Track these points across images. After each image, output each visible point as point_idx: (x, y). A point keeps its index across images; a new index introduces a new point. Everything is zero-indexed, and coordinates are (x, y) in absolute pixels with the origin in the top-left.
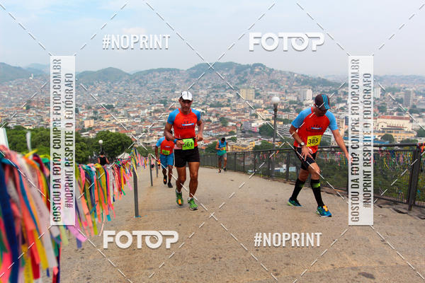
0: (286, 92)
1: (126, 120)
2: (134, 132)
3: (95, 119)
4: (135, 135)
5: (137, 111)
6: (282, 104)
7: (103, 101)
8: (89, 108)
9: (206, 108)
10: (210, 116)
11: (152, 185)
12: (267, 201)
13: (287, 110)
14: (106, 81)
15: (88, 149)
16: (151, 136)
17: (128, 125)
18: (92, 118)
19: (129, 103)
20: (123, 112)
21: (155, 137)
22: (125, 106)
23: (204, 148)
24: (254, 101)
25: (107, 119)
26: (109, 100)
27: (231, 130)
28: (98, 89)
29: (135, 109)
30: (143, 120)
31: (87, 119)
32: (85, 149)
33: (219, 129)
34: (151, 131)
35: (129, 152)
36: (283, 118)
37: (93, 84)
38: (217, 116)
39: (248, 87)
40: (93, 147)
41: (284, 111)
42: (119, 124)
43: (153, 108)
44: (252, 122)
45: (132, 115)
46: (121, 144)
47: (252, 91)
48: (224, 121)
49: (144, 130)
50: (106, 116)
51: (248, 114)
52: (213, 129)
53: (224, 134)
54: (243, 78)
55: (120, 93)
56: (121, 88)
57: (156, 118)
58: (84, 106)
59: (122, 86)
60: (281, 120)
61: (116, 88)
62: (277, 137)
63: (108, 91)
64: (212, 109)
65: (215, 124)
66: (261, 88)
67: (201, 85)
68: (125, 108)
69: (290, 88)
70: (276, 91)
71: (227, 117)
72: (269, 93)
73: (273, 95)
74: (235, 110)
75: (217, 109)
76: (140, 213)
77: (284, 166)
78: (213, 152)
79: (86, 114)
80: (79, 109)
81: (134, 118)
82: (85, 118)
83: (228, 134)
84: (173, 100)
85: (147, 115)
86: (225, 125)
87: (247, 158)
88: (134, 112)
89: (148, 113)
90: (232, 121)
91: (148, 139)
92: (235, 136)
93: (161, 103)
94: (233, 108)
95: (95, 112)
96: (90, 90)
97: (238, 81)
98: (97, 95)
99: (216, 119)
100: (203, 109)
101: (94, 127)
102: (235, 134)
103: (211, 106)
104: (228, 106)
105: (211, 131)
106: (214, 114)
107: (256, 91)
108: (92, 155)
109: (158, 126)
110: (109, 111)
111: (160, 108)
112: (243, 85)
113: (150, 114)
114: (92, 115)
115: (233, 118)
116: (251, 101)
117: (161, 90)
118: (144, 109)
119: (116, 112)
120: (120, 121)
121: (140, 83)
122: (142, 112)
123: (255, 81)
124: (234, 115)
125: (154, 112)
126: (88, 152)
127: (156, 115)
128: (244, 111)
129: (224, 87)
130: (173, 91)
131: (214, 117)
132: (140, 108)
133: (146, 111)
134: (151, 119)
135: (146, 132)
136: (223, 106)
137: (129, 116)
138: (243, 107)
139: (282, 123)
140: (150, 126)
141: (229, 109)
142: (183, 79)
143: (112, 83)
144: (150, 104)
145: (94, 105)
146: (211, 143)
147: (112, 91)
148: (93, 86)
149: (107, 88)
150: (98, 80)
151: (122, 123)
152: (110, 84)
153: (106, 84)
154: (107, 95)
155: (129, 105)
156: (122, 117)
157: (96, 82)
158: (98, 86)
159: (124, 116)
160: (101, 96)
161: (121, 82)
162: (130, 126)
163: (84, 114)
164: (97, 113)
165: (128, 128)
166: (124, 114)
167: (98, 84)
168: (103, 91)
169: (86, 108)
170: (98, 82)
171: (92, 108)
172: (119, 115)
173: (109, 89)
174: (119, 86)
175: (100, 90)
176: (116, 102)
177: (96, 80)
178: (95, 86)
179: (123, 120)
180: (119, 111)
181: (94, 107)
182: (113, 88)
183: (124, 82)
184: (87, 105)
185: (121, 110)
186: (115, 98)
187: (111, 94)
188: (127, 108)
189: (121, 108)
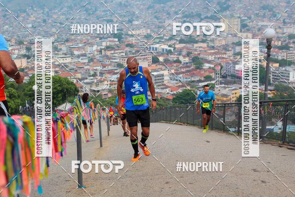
0: (284, 22)
1: (69, 60)
2: (79, 76)
3: (28, 57)
4: (81, 80)
5: (83, 48)
6: (278, 39)
7: (39, 34)
8: (20, 43)
9: (174, 44)
10: (180, 55)
11: (101, 146)
12: (255, 170)
13: (285, 47)
14: (42, 7)
15: (19, 97)
16: (101, 81)
17: (71, 66)
18: (24, 56)
19: (73, 37)
20: (64, 48)
21: (106, 83)
22: (67, 41)
23: (171, 98)
24: (239, 34)
27: (207, 74)
28: (32, 18)
29: (80, 45)
30: (91, 60)
31: (17, 58)
32: (15, 97)
33: (191, 73)
34: (101, 74)
35: (72, 102)
36: (280, 58)
37: (25, 11)
38: (188, 55)
39: (232, 16)
40: (26, 95)
41: (281, 48)
42: (59, 65)
43: (104, 44)
44: (236, 63)
45: (76, 53)
46: (62, 91)
47: (237, 22)
48: (198, 62)
49: (92, 73)
51: (230, 53)
52: (183, 73)
53: (197, 79)
54: (225, 3)
55: (61, 23)
56: (62, 17)
57: (108, 58)
58: (13, 41)
59: (63, 14)
60: (276, 61)
61: (55, 16)
62: (270, 84)
63: (45, 21)
64: (182, 45)
65: (186, 65)
66: (250, 18)
67: (169, 14)
68: (67, 44)
69: (290, 16)
70: (270, 21)
71: (201, 56)
72: (260, 23)
73: (266, 26)
74: (213, 48)
75: (189, 46)
76: (84, 183)
77: (280, 124)
78: (182, 103)
79: (16, 52)
81: (79, 56)
82: (15, 56)
83: (203, 79)
84: (130, 33)
85: (96, 53)
86: (199, 67)
87: (228, 112)
88: (79, 49)
89: (97, 51)
90: (209, 62)
91: (97, 85)
92: (213, 82)
93: (114, 37)
94: (211, 44)
95: (28, 49)
96: (21, 19)
97: (218, 8)
98: (30, 26)
99: (187, 60)
100: (170, 46)
101: (27, 68)
102: (214, 80)
103: (181, 41)
104: (203, 41)
105: (181, 75)
106: (184, 53)
107: (242, 21)
108: (23, 105)
109: (110, 68)
111: (112, 44)
112: (224, 14)
113: (100, 51)
114: (24, 52)
115: (211, 58)
116: (235, 36)
117: (115, 20)
118: (92, 45)
120: (61, 61)
121: (87, 10)
122: (89, 49)
123: (241, 8)
124: (212, 54)
125: (105, 50)
126: (19, 101)
127: (109, 53)
128: (226, 48)
129: (199, 15)
130: (130, 21)
131: (184, 57)
132: (88, 43)
133: (95, 48)
134: (101, 59)
135: (95, 75)
136: (197, 42)
137: (72, 54)
138: (223, 43)
139: (277, 65)
140: (99, 68)
141: (205, 45)
142: (144, 5)
143: (51, 10)
144: (101, 39)
145: (27, 39)
146: (180, 90)
147: (50, 21)
148: (25, 14)
149: (43, 16)
150: (32, 7)
151: (64, 63)
152: (48, 12)
153: (42, 11)
154: (44, 26)
155: (73, 40)
156: (64, 56)
157: (29, 9)
158: (32, 14)
159: (65, 54)
160: (35, 27)
161: (62, 9)
162: (74, 67)
163: (13, 51)
164: (31, 49)
165: (71, 69)
166: (65, 52)
167: (32, 11)
168: (38, 20)
169: (16, 43)
170: (33, 9)
171: (25, 43)
172: (59, 53)
173: (46, 18)
174: (59, 13)
175: (34, 19)
176: (56, 35)
177: (29, 6)
178: (28, 15)
179: (64, 59)
180: (59, 48)
181: (26, 41)
182: (51, 17)
183: (66, 9)
184: (18, 38)
185: (63, 46)
186: (54, 30)
187: (50, 25)
188: (71, 44)
189: (62, 44)
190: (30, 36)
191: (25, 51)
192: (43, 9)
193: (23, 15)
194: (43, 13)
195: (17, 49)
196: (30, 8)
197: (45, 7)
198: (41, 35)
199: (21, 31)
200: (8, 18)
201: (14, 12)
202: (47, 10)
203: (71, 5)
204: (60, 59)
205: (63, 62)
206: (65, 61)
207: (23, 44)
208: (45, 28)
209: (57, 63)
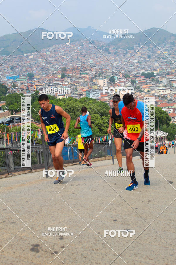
1: (168, 92)
7: (143, 68)
14: (148, 44)
17: (170, 97)
20: (164, 81)
22: (168, 74)
25: (146, 90)
26: (150, 67)
37: (133, 49)
42: (159, 96)
50: (144, 86)
55: (163, 59)
56: (164, 53)
59: (166, 50)
61: (159, 52)
63: (149, 57)
68: (168, 77)
79: (123, 84)
80: (116, 77)
96: (129, 55)
98: (136, 61)
110: (149, 80)
119: (157, 81)
120: (161, 93)
137: (172, 86)
143: (155, 46)
145: (133, 73)
147: (154, 57)
148: (133, 51)
149: (148, 53)
150: (139, 44)
151: (163, 95)
152: (152, 49)
153: (147, 48)
154: (148, 61)
155: (173, 73)
156: (164, 88)
157: (136, 47)
158: (138, 51)
159: (165, 86)
160: (141, 63)
161: (165, 45)
162: (173, 98)
163: (120, 83)
164: (135, 82)
165: (169, 100)
166: (166, 84)
167: (138, 48)
168: (144, 56)
169: (123, 76)
170: (139, 46)
171: (130, 76)
172: (160, 85)
173: (151, 54)
174: (163, 50)
175: (140, 55)
176: (158, 69)
177: (136, 44)
178: (135, 51)
179: (164, 90)
180: (160, 80)
181: (132, 75)
182: (156, 53)
183: (169, 45)
184: (125, 73)
185: (163, 78)
186: (157, 65)
187: (153, 60)
188: (171, 77)
189: (163, 77)
190: (136, 70)
191: (130, 83)
192: (149, 46)
193: (131, 52)
194: (148, 50)
195: (123, 82)
196: (137, 45)
197: (150, 44)
198: (145, 69)
199: (128, 66)
200: (118, 55)
201: (124, 49)
202: (152, 46)
203: (174, 41)
204: (160, 90)
205: (163, 93)
206: (165, 93)
207: (129, 77)
208: (149, 63)
209: (157, 95)
